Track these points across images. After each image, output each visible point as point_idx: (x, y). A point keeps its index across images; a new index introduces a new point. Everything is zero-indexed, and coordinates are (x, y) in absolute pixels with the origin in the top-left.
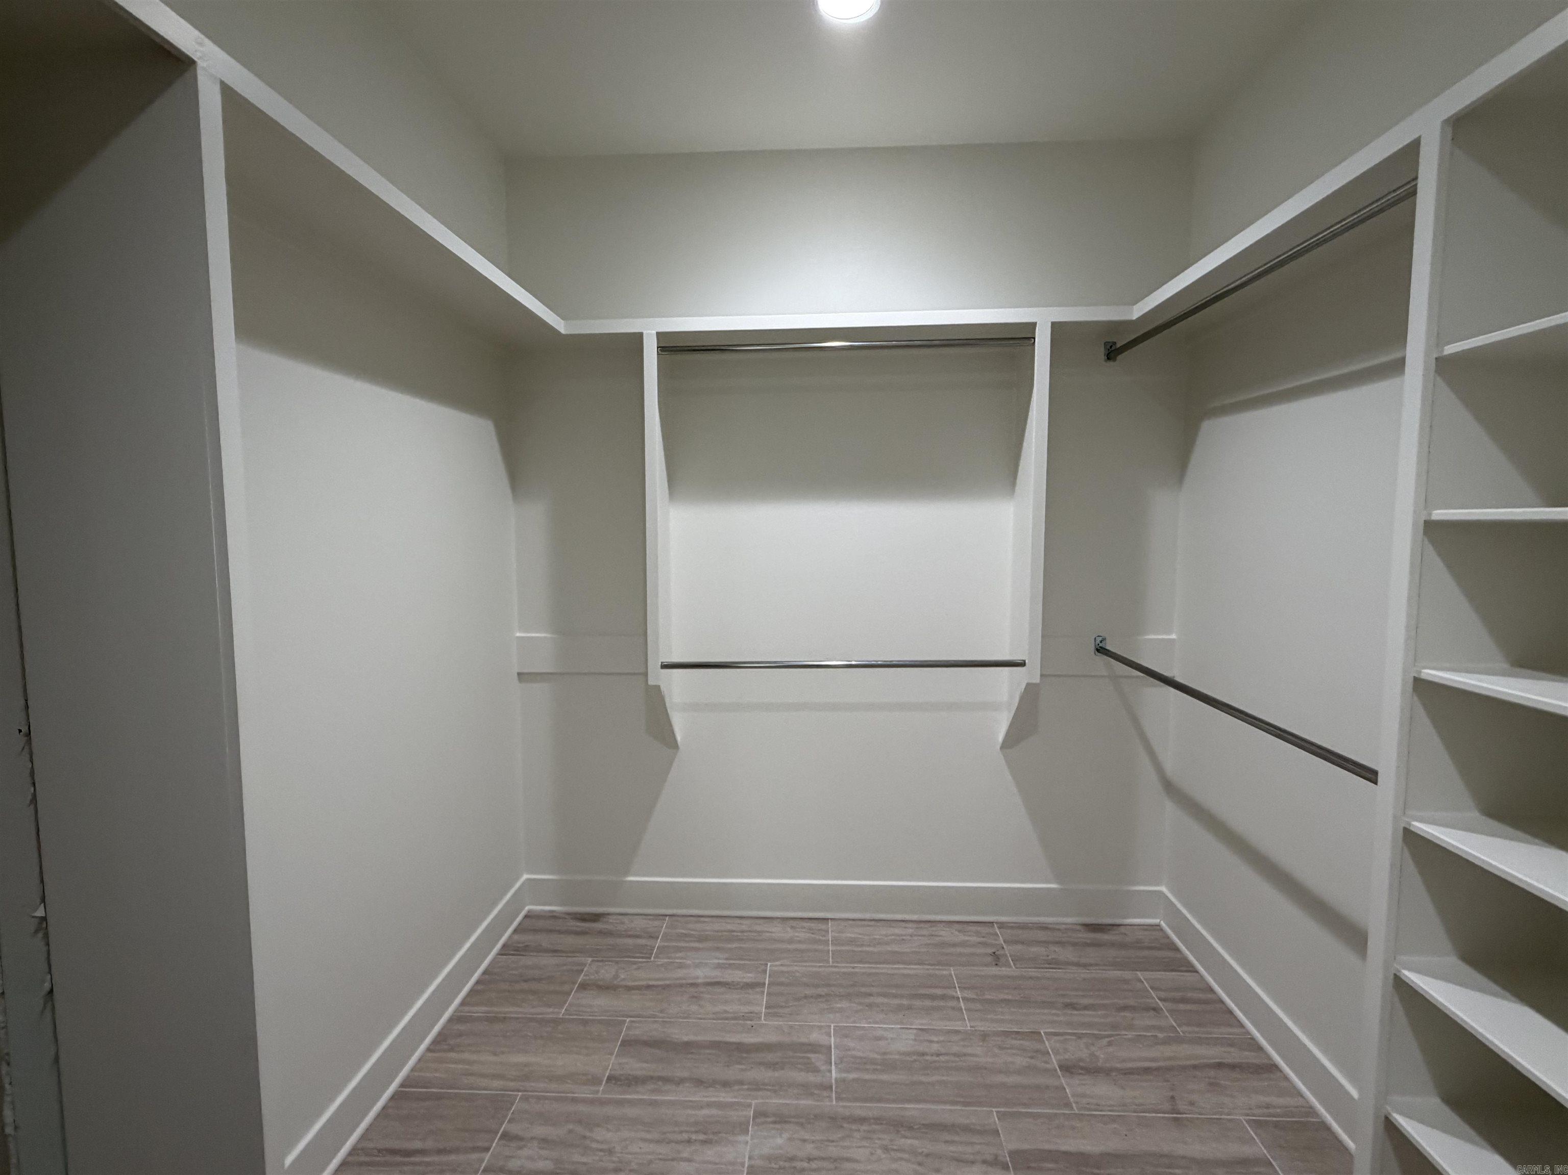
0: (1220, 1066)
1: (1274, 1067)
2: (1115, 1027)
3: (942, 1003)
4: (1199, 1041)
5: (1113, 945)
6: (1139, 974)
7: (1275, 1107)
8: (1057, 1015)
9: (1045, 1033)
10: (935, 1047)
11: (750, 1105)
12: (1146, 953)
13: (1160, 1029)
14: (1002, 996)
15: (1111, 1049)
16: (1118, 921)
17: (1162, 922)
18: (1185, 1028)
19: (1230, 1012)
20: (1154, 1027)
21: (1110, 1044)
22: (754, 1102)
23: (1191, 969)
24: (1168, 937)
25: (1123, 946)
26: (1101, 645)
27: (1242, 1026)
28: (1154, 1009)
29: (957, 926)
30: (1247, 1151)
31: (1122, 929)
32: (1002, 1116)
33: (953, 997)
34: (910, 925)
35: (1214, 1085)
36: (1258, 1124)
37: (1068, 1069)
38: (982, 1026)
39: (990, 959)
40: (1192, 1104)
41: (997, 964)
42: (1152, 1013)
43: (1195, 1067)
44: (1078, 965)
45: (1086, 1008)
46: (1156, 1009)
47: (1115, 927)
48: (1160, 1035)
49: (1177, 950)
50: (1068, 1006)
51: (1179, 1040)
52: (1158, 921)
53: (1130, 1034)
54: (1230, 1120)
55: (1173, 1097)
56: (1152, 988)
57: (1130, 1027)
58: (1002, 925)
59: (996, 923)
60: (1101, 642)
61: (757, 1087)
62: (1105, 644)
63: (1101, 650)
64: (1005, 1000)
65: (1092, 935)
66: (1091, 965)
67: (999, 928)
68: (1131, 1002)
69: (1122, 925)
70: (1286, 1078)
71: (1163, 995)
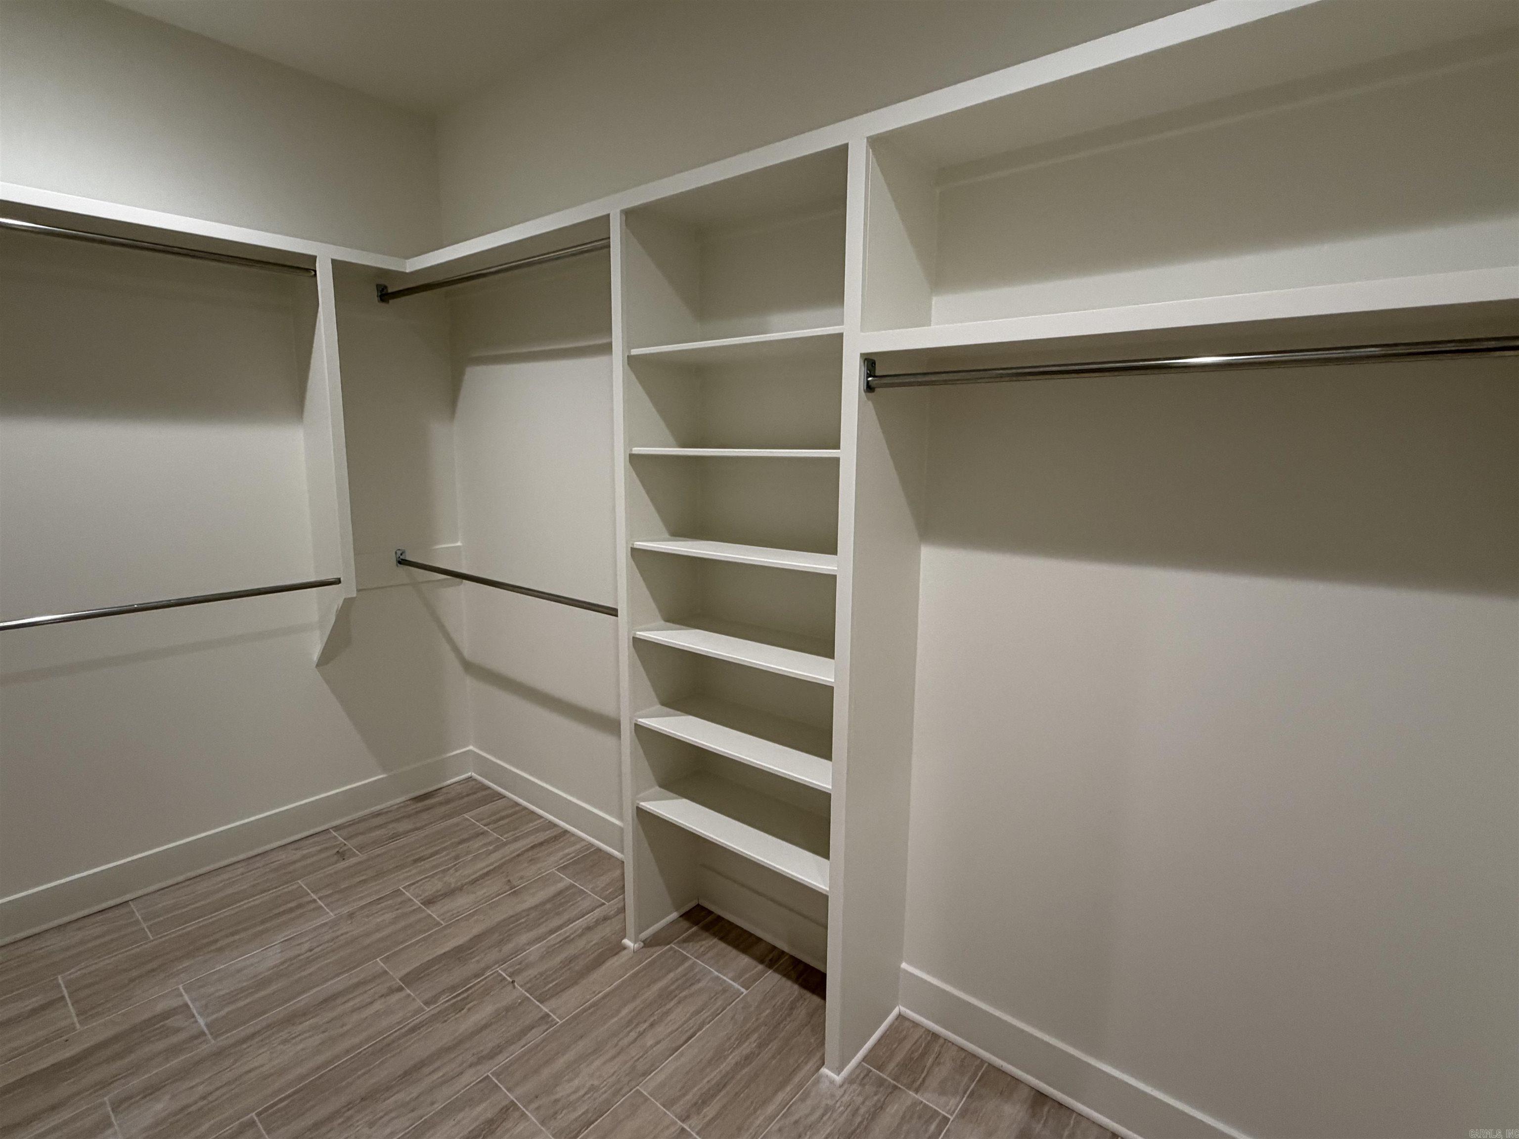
0: (533, 847)
1: (566, 832)
2: (457, 857)
3: (301, 911)
4: (516, 840)
5: (441, 804)
6: (466, 816)
7: (571, 854)
8: (409, 871)
9: (403, 888)
10: (306, 946)
11: (103, 1104)
12: (466, 799)
13: (490, 843)
14: (358, 880)
15: (458, 874)
16: (439, 786)
17: (473, 774)
18: (506, 836)
19: (533, 812)
20: (485, 845)
21: (456, 871)
22: (106, 1099)
23: (501, 796)
24: (480, 783)
25: (447, 802)
26: (401, 557)
27: (541, 817)
28: (482, 834)
29: (293, 846)
30: (561, 886)
31: (444, 790)
32: (386, 960)
33: (311, 902)
34: (239, 865)
35: (532, 861)
36: (563, 869)
37: (429, 902)
38: (345, 910)
39: (336, 858)
40: (521, 878)
41: (344, 859)
42: (481, 837)
43: (518, 855)
44: (417, 829)
45: (432, 855)
46: (484, 833)
47: (438, 791)
48: (491, 848)
49: (489, 788)
50: (416, 861)
51: (505, 844)
52: (470, 774)
53: (470, 857)
54: (547, 875)
55: (509, 881)
56: (477, 821)
57: (468, 853)
58: (337, 828)
59: (332, 828)
60: (401, 554)
61: (104, 1084)
62: (405, 556)
63: (402, 562)
64: (362, 881)
65: (420, 805)
66: (426, 825)
67: (335, 831)
68: (465, 836)
69: (443, 787)
70: (573, 835)
71: (484, 822)
